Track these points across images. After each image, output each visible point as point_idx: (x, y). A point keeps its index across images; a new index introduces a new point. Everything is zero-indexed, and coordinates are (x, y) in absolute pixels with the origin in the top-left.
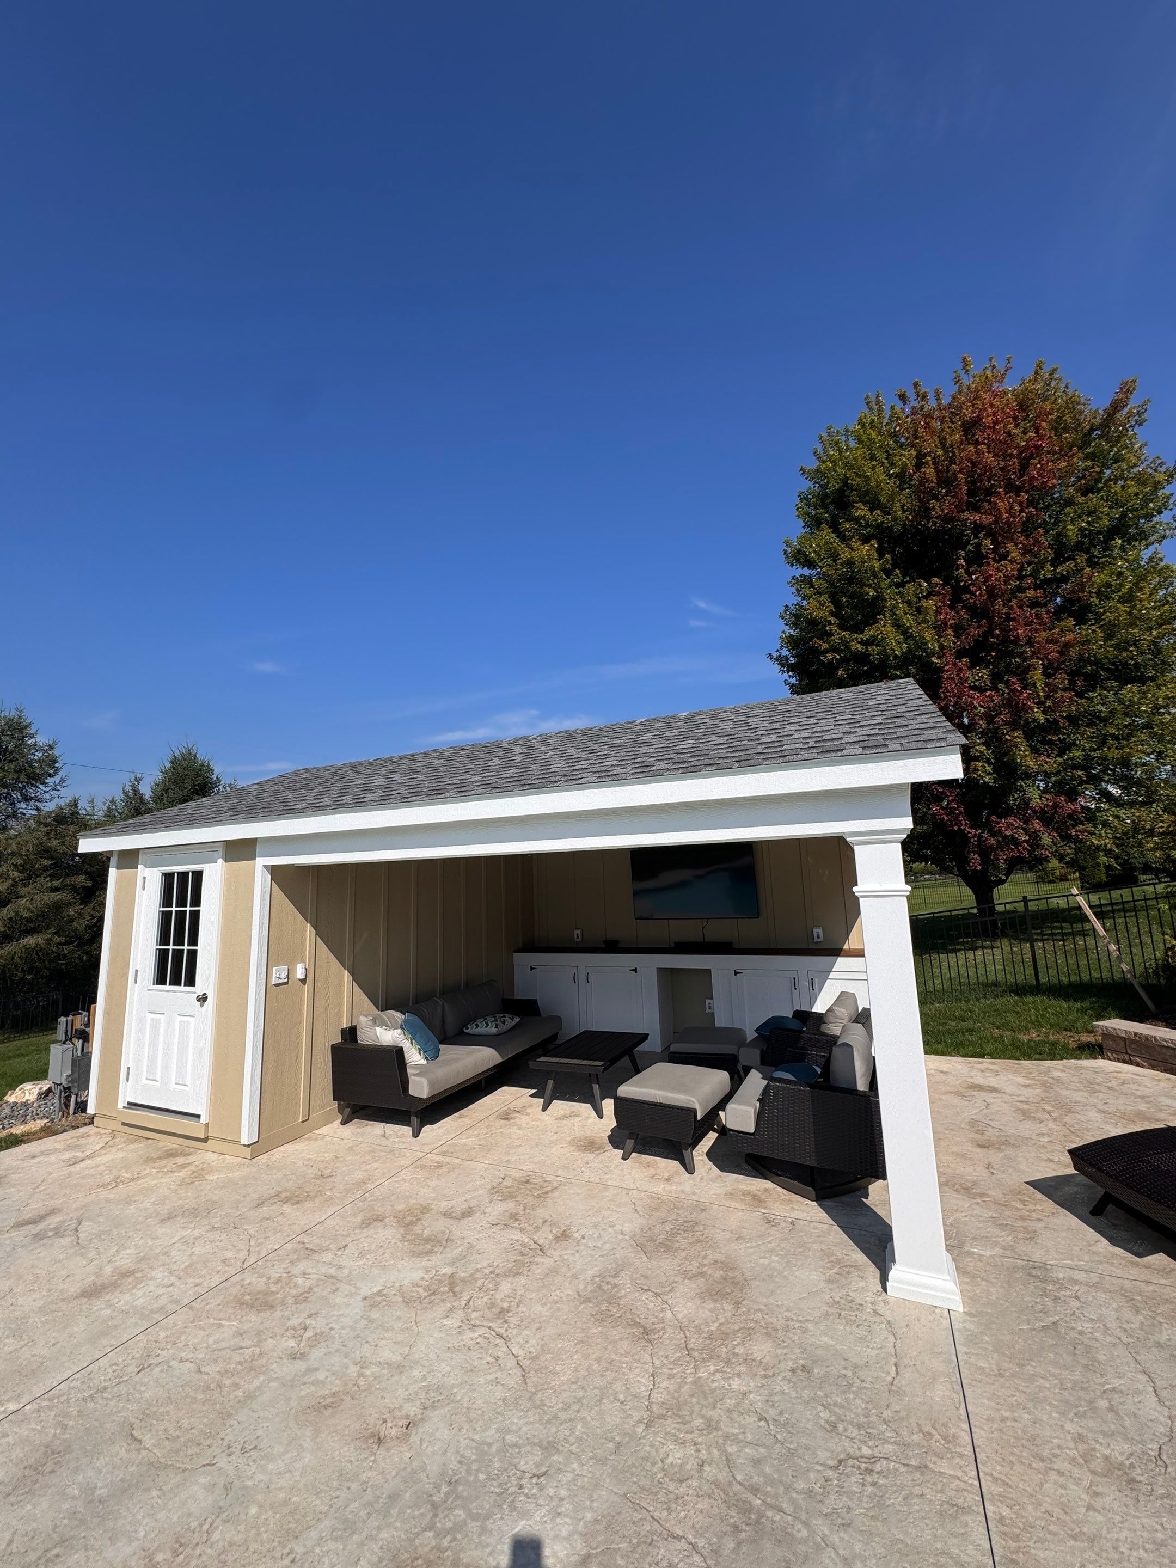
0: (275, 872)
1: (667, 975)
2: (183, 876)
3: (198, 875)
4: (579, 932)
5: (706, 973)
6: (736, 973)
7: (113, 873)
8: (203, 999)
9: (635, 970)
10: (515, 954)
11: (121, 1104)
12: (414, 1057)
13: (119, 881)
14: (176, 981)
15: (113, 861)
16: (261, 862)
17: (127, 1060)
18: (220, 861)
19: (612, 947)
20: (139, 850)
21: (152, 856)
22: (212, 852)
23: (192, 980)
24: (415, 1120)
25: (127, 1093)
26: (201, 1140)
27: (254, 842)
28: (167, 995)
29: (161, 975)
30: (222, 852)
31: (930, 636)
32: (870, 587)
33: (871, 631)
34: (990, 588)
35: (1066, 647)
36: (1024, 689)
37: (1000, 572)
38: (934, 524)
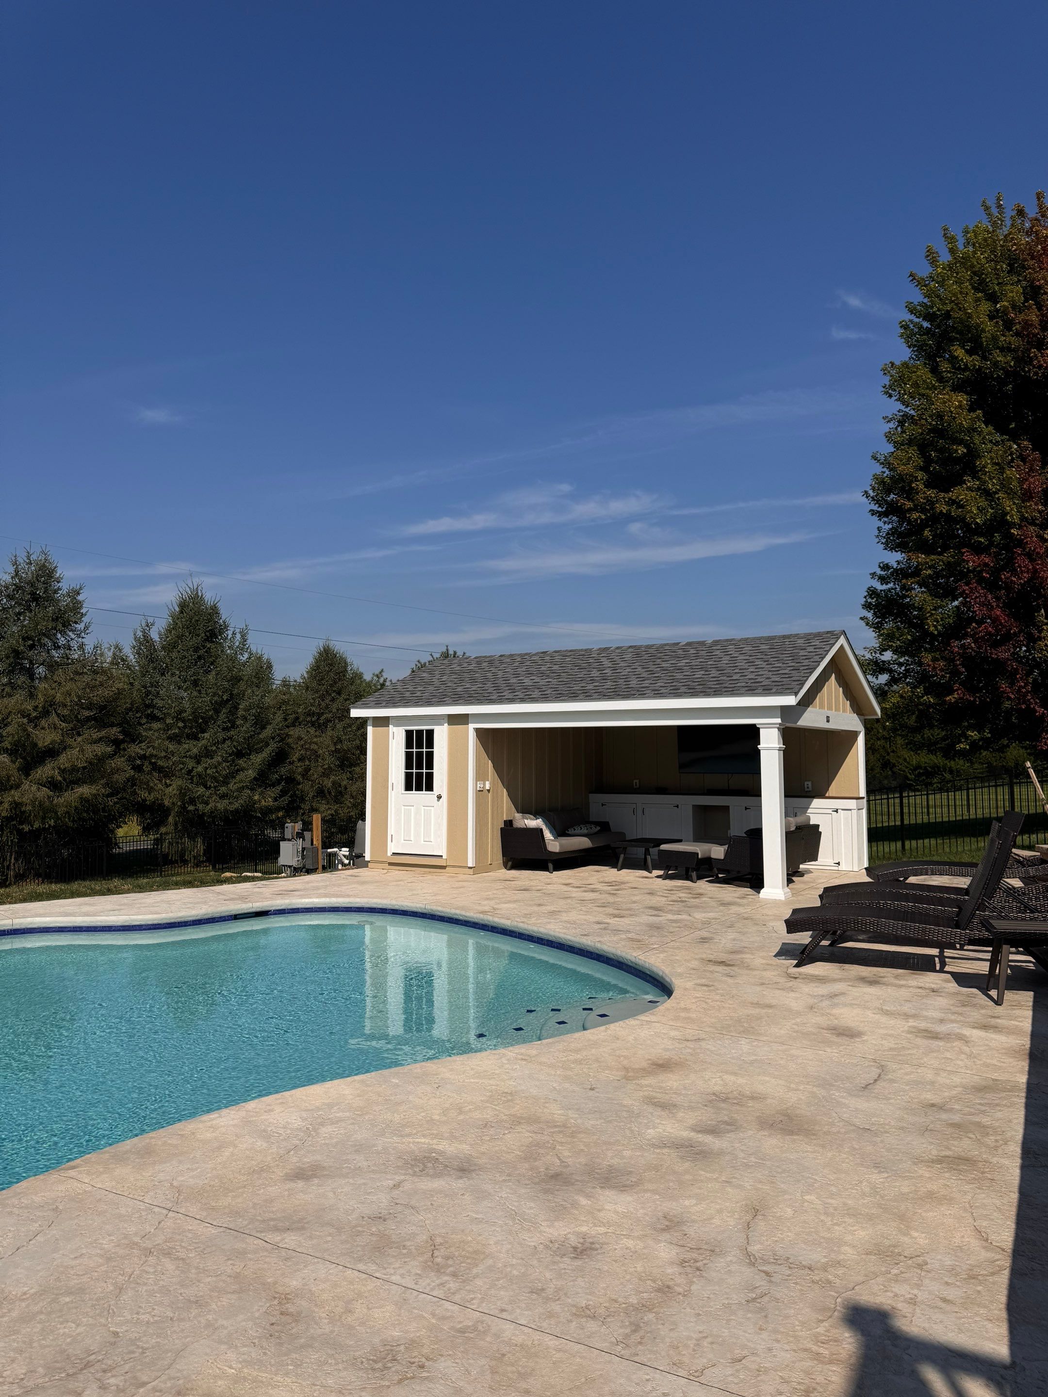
0: (478, 731)
1: (701, 811)
2: (420, 732)
3: (430, 733)
4: (637, 781)
5: (726, 809)
6: (746, 809)
7: (370, 729)
8: (439, 797)
9: (677, 806)
10: (590, 795)
11: (389, 854)
12: (548, 835)
13: (374, 732)
14: (419, 788)
15: (370, 722)
16: (472, 726)
17: (391, 830)
18: (446, 725)
19: (661, 790)
20: (388, 717)
21: (400, 720)
22: (437, 719)
23: (430, 788)
24: (551, 866)
25: (392, 848)
26: (444, 867)
27: (467, 716)
28: (414, 795)
29: (408, 787)
30: (446, 719)
31: (1008, 505)
32: (961, 442)
33: (960, 493)
38: (1036, 373)
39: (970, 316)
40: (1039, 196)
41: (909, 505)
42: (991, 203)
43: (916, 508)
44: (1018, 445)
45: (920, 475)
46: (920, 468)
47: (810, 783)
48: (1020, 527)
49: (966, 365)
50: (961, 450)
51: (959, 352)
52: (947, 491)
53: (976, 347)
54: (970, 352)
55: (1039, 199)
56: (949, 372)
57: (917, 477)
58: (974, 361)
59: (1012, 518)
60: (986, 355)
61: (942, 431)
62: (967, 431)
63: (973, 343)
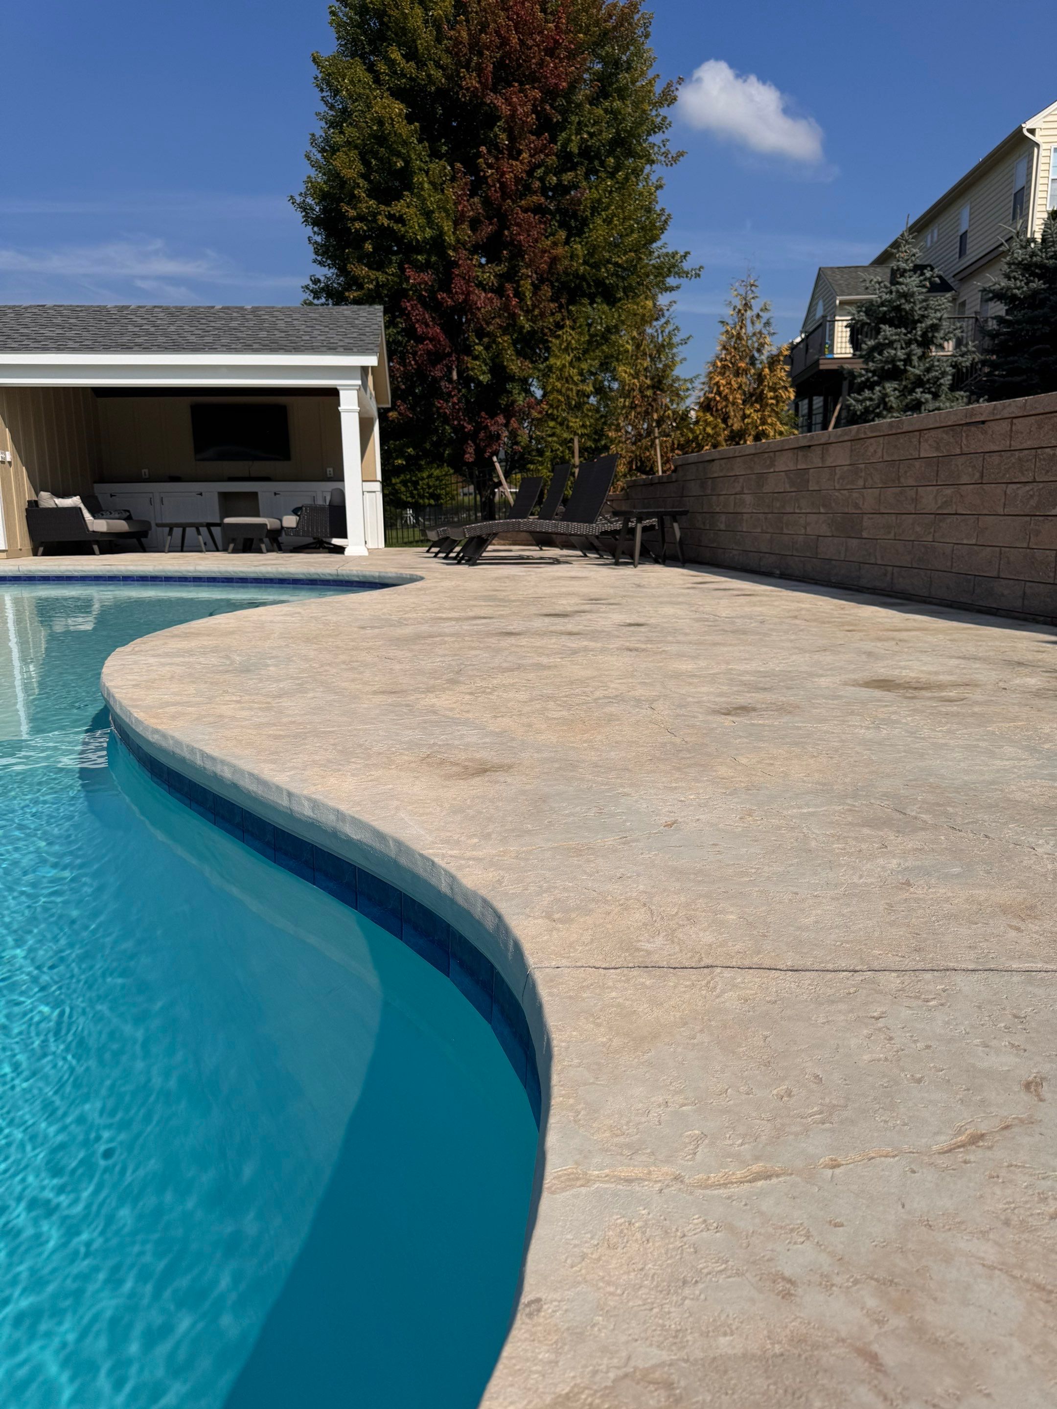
4: (146, 471)
5: (254, 495)
6: (275, 494)
9: (201, 494)
10: (94, 484)
12: (87, 515)
19: (179, 478)
24: (97, 548)
31: (448, 226)
32: (399, 155)
33: (398, 207)
34: (503, 186)
35: (554, 260)
36: (515, 296)
37: (512, 172)
38: (464, 95)
39: (405, 16)
41: (352, 213)
43: (361, 218)
44: (453, 167)
45: (361, 181)
46: (363, 176)
48: (455, 250)
49: (402, 70)
50: (400, 163)
51: (396, 55)
52: (388, 204)
53: (411, 55)
54: (407, 57)
56: (387, 75)
57: (358, 184)
58: (410, 67)
59: (450, 239)
60: (421, 64)
61: (381, 139)
62: (405, 143)
63: (409, 48)
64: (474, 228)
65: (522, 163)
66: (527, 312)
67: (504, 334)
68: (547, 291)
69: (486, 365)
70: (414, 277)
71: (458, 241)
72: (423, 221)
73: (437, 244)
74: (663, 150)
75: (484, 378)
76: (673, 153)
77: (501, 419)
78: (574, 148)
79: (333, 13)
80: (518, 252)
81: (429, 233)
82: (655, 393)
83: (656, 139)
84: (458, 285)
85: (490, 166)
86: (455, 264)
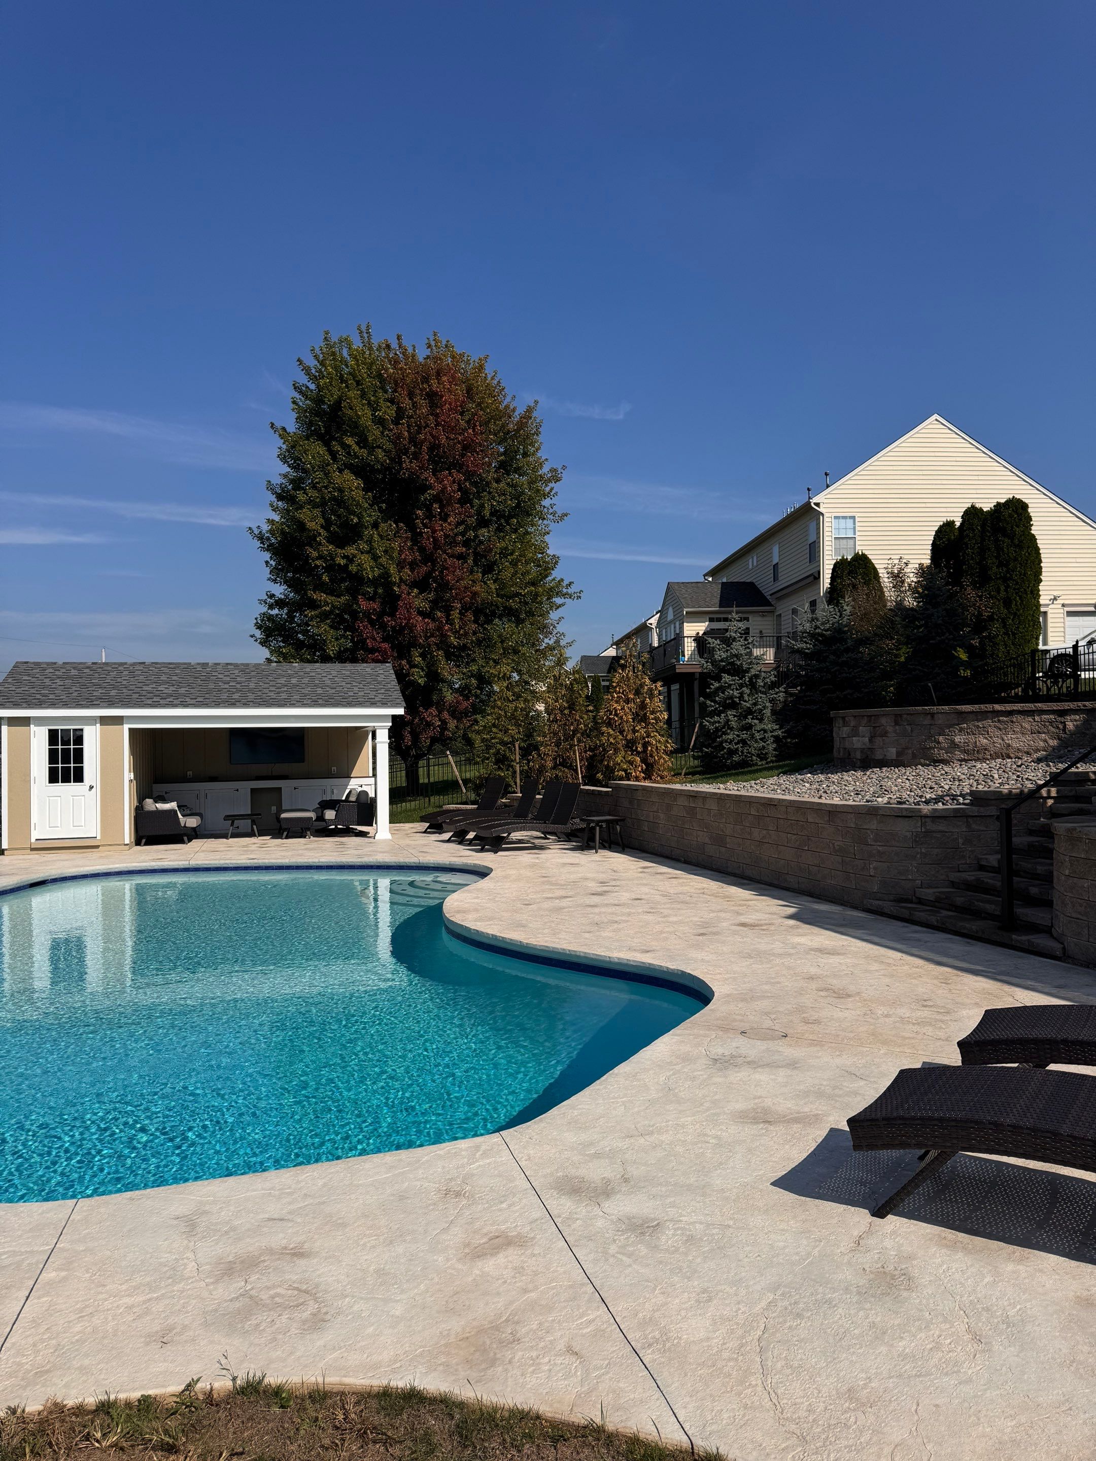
2: (66, 731)
3: (79, 732)
4: (190, 773)
6: (295, 789)
7: (5, 728)
8: (91, 788)
9: (237, 790)
10: (154, 785)
11: (33, 840)
12: (179, 815)
13: (9, 732)
14: (66, 780)
15: (4, 722)
16: (126, 727)
17: (35, 819)
18: (98, 725)
20: (29, 718)
21: (40, 721)
22: (91, 720)
23: (79, 778)
24: (185, 838)
25: (35, 835)
26: (97, 847)
27: (122, 717)
28: (61, 788)
29: (53, 779)
30: (98, 721)
31: (393, 569)
32: (354, 513)
33: (351, 550)
34: (436, 540)
35: (475, 594)
36: (447, 623)
37: (442, 530)
38: (404, 474)
39: (359, 417)
40: (399, 338)
41: (315, 554)
42: (364, 329)
43: (320, 557)
44: (397, 526)
45: (322, 531)
46: (322, 527)
47: (335, 768)
48: (398, 585)
49: (355, 453)
50: (355, 520)
51: (349, 441)
52: (342, 548)
53: (363, 442)
54: (359, 445)
55: (398, 339)
56: (343, 455)
57: (320, 533)
58: (362, 452)
59: (395, 578)
60: (372, 449)
61: (340, 502)
62: (358, 505)
63: (360, 437)
64: (412, 570)
65: (449, 524)
66: (456, 632)
67: (438, 650)
68: (470, 616)
69: (423, 670)
70: (364, 604)
71: (401, 579)
72: (372, 563)
73: (384, 580)
74: (551, 511)
75: (421, 681)
76: (559, 513)
77: (433, 711)
78: (487, 513)
79: (294, 402)
80: (444, 586)
81: (377, 572)
82: (570, 712)
83: (546, 502)
84: (401, 613)
85: (425, 526)
86: (399, 597)
